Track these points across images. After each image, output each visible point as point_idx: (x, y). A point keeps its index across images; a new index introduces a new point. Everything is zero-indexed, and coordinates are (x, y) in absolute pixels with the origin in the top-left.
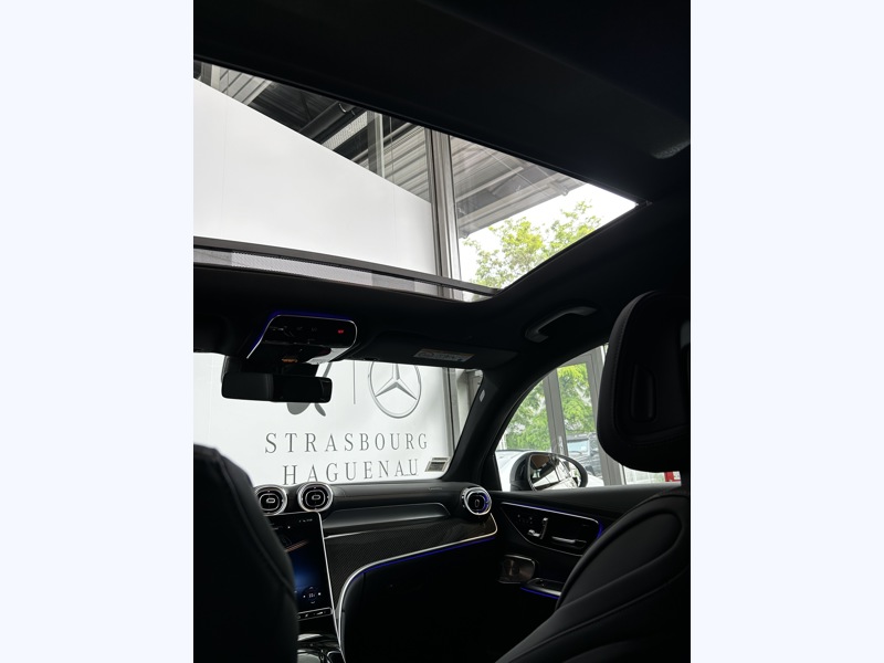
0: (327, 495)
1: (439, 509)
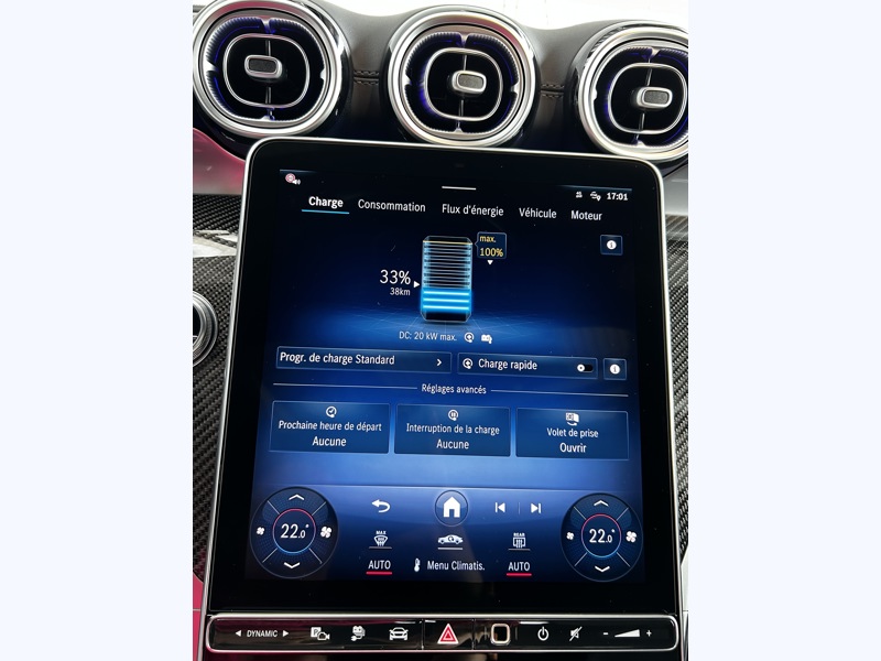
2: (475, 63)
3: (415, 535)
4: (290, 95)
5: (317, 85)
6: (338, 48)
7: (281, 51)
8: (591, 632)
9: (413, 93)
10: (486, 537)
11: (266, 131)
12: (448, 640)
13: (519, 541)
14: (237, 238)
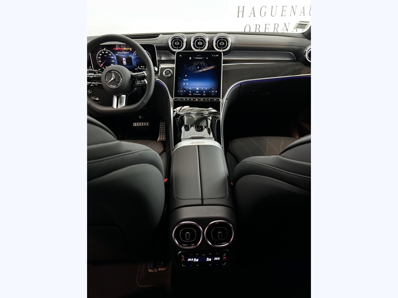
0: (228, 43)
1: (290, 56)
2: (201, 41)
3: (194, 91)
4: (179, 47)
5: (183, 45)
6: (185, 40)
7: (179, 41)
8: (211, 100)
9: (194, 45)
10: (201, 92)
11: (177, 51)
12: (197, 100)
13: (204, 92)
14: (175, 65)
